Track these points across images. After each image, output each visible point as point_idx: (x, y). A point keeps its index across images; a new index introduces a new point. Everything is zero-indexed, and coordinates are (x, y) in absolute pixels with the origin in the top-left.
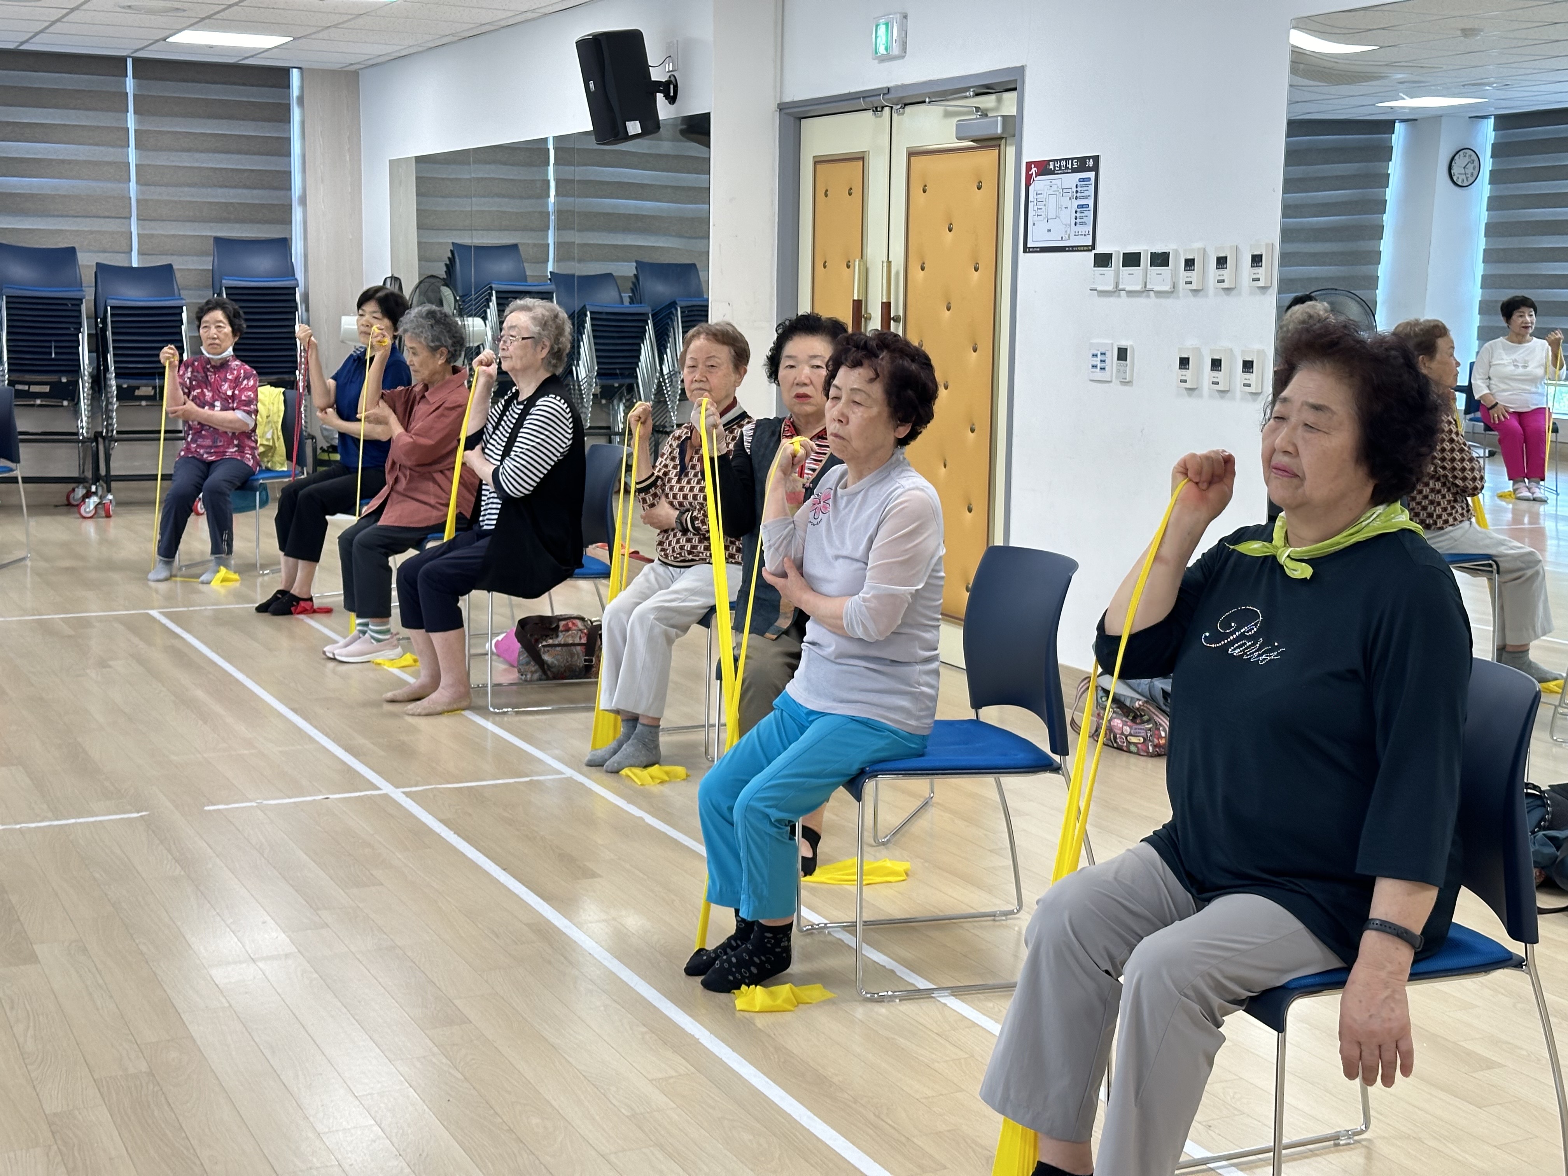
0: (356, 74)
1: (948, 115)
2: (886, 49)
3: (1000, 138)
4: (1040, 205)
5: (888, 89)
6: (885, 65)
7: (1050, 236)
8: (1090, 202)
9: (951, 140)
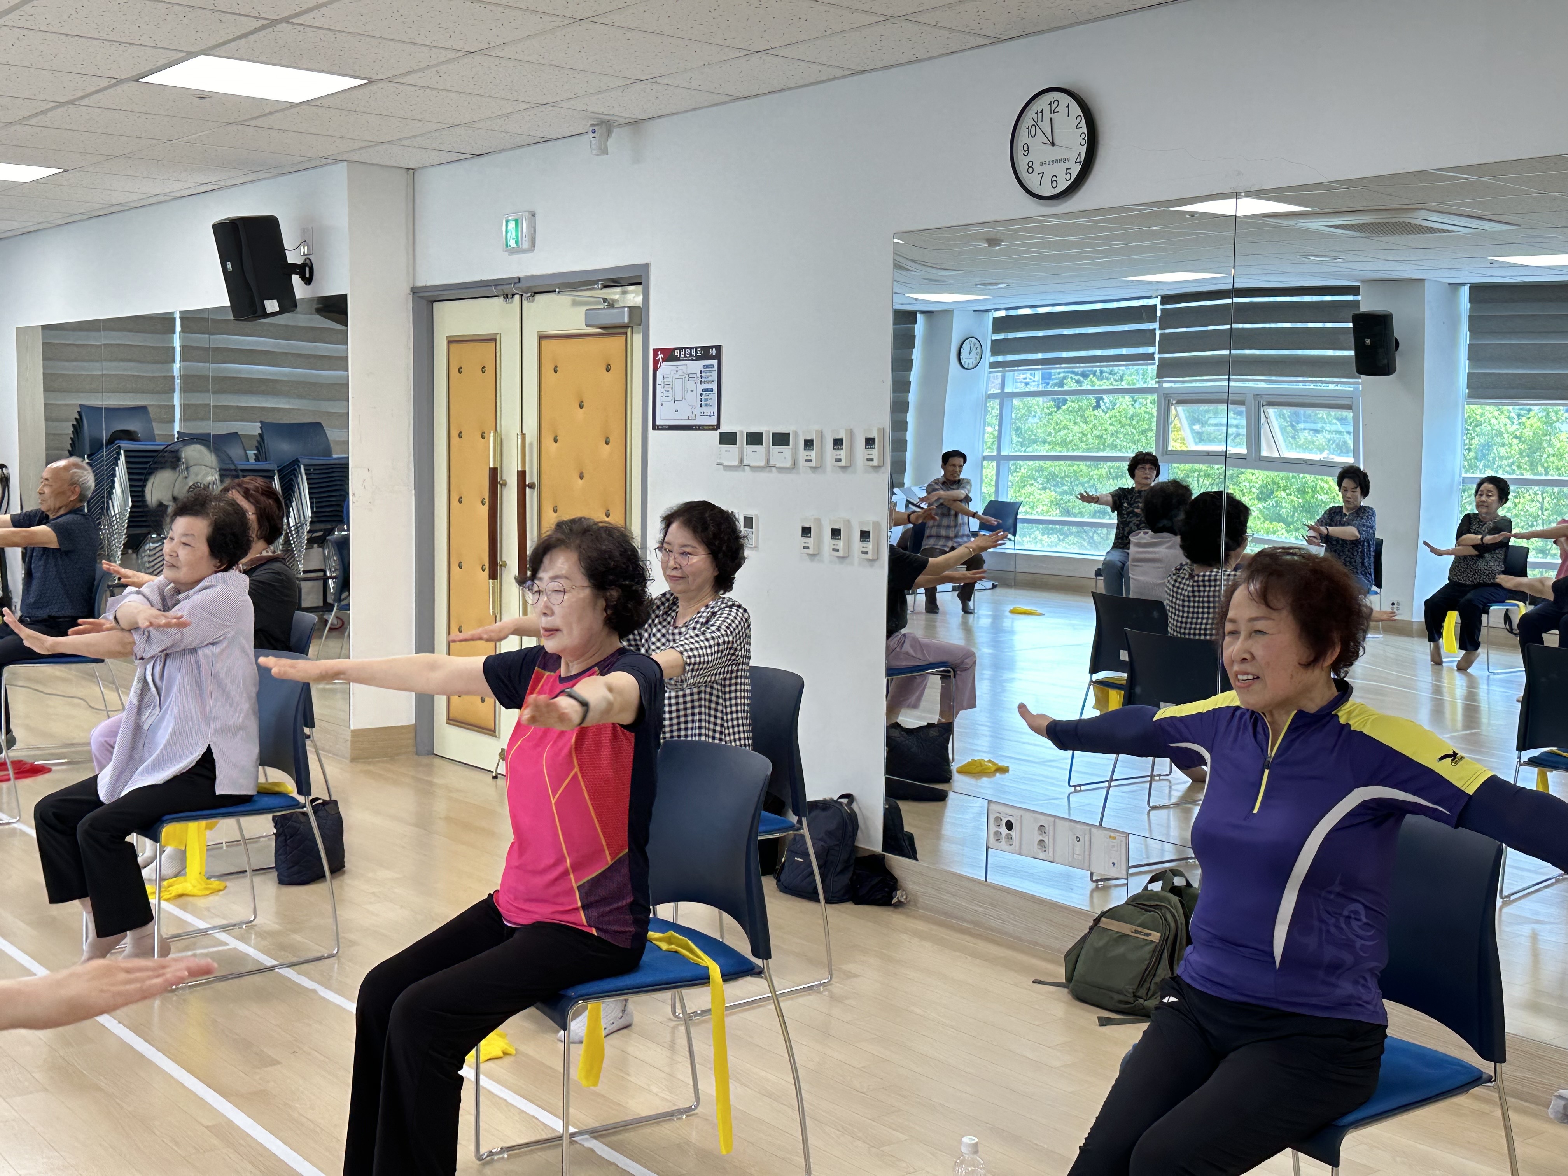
1: (575, 303)
2: (517, 243)
3: (627, 327)
4: (667, 388)
5: (519, 279)
6: (516, 257)
7: (677, 415)
8: (715, 386)
9: (580, 327)
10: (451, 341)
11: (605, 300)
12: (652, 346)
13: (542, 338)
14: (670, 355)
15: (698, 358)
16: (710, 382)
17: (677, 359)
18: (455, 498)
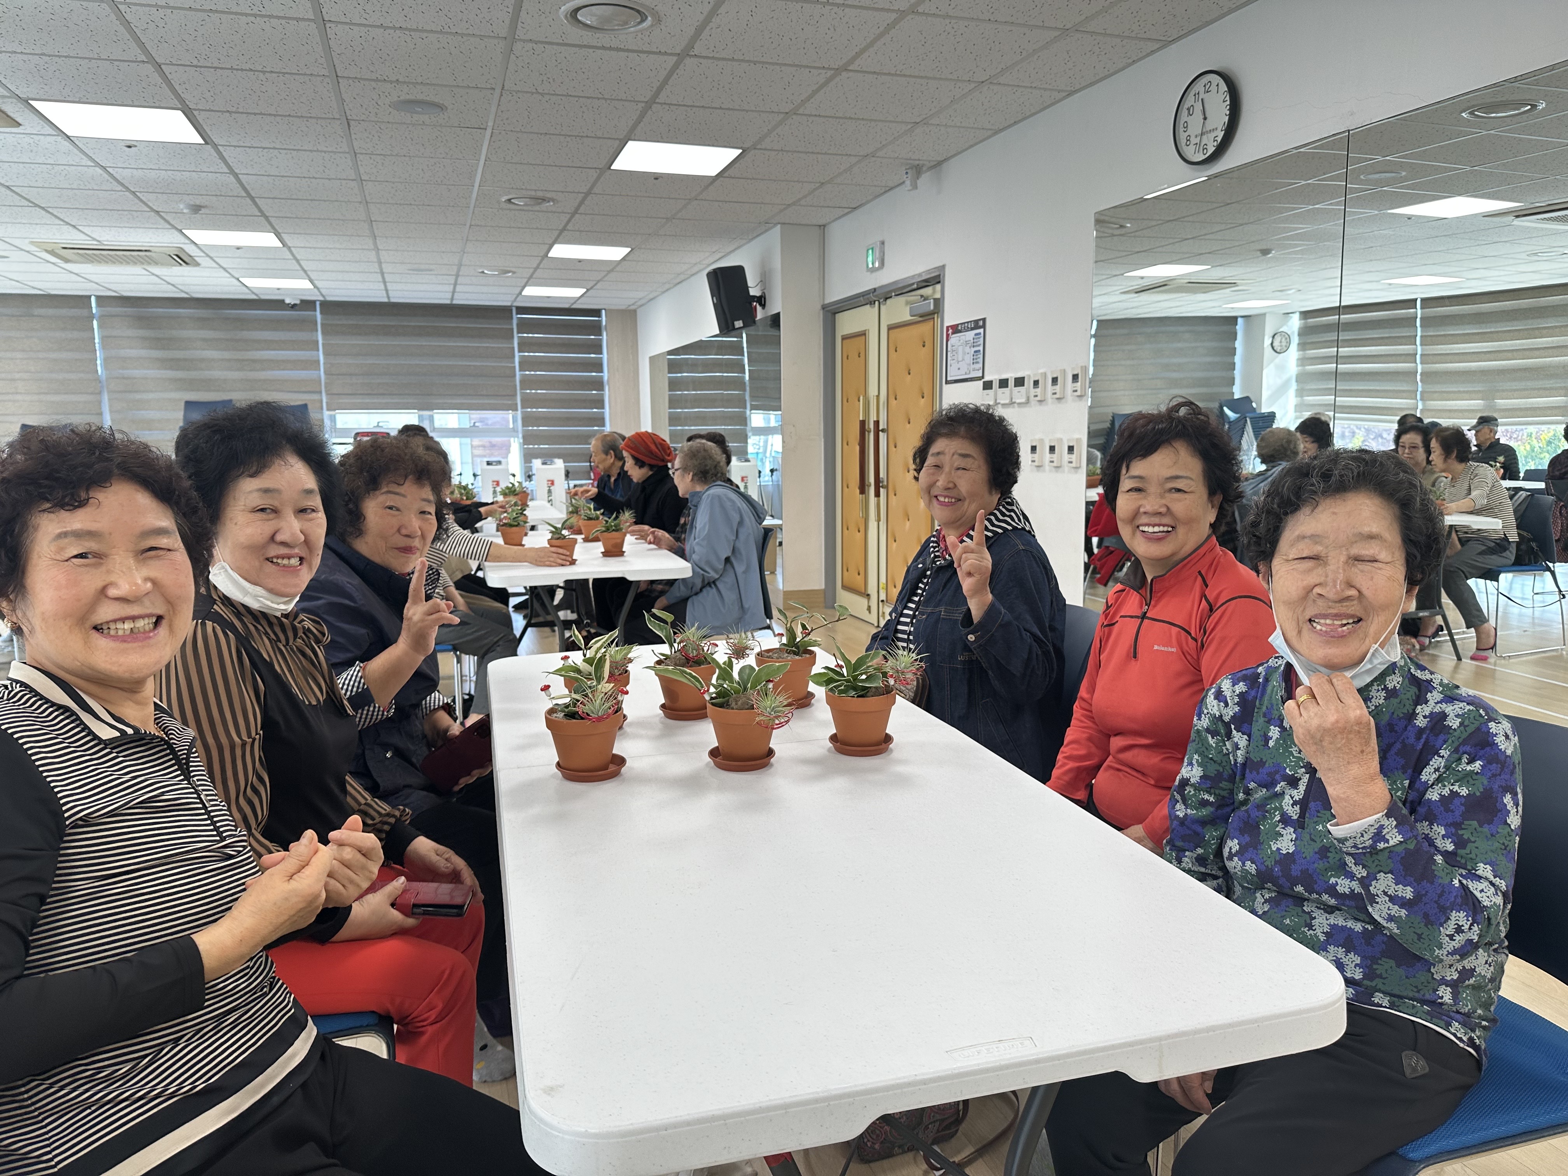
0: (635, 311)
1: (906, 302)
2: (873, 264)
3: (932, 313)
4: (954, 353)
5: (875, 289)
6: (874, 274)
7: (959, 372)
8: (981, 348)
9: (907, 317)
10: (844, 338)
11: (922, 296)
12: (946, 324)
13: (890, 328)
14: (956, 329)
15: (972, 329)
16: (979, 345)
17: (960, 332)
18: (846, 442)
